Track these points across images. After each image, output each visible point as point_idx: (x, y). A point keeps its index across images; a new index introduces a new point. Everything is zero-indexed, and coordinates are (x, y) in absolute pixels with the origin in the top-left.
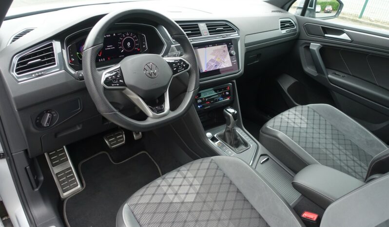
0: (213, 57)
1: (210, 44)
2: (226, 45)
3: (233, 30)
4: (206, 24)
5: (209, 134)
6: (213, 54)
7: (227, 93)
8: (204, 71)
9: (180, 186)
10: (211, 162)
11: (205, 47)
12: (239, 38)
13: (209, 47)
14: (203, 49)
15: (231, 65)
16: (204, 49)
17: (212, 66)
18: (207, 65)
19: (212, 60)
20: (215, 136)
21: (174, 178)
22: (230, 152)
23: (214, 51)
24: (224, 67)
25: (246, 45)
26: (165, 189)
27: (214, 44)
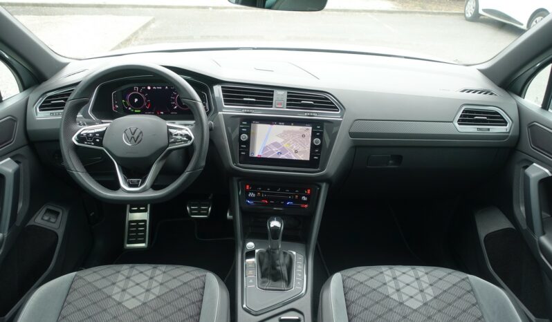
0: (280, 140)
1: (282, 122)
2: (311, 128)
3: (336, 108)
4: (288, 93)
5: (250, 245)
6: (281, 136)
7: (304, 198)
8: (256, 155)
9: (138, 284)
10: (198, 278)
11: (271, 124)
12: (340, 121)
13: (278, 124)
14: (267, 126)
15: (308, 159)
16: (269, 126)
17: (273, 152)
18: (265, 149)
19: (276, 144)
20: (257, 251)
21: (141, 272)
22: (251, 281)
23: (285, 131)
24: (294, 158)
25: (352, 135)
26: (121, 277)
27: (288, 122)
